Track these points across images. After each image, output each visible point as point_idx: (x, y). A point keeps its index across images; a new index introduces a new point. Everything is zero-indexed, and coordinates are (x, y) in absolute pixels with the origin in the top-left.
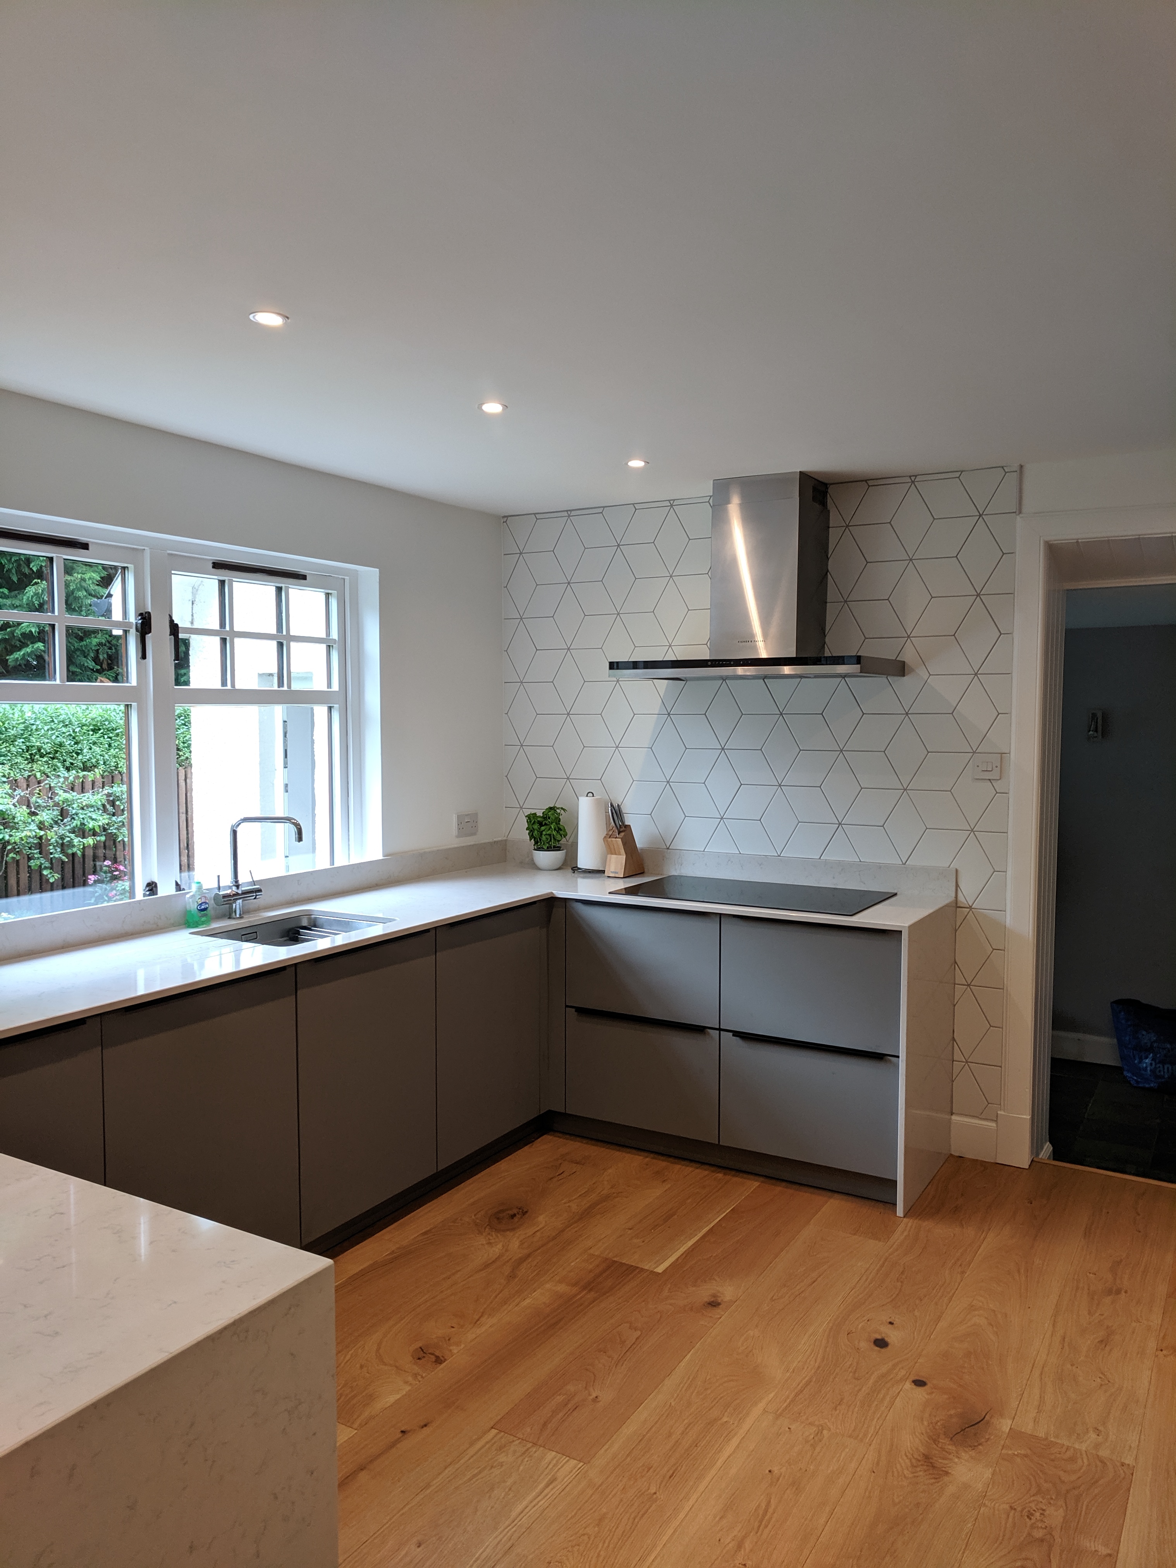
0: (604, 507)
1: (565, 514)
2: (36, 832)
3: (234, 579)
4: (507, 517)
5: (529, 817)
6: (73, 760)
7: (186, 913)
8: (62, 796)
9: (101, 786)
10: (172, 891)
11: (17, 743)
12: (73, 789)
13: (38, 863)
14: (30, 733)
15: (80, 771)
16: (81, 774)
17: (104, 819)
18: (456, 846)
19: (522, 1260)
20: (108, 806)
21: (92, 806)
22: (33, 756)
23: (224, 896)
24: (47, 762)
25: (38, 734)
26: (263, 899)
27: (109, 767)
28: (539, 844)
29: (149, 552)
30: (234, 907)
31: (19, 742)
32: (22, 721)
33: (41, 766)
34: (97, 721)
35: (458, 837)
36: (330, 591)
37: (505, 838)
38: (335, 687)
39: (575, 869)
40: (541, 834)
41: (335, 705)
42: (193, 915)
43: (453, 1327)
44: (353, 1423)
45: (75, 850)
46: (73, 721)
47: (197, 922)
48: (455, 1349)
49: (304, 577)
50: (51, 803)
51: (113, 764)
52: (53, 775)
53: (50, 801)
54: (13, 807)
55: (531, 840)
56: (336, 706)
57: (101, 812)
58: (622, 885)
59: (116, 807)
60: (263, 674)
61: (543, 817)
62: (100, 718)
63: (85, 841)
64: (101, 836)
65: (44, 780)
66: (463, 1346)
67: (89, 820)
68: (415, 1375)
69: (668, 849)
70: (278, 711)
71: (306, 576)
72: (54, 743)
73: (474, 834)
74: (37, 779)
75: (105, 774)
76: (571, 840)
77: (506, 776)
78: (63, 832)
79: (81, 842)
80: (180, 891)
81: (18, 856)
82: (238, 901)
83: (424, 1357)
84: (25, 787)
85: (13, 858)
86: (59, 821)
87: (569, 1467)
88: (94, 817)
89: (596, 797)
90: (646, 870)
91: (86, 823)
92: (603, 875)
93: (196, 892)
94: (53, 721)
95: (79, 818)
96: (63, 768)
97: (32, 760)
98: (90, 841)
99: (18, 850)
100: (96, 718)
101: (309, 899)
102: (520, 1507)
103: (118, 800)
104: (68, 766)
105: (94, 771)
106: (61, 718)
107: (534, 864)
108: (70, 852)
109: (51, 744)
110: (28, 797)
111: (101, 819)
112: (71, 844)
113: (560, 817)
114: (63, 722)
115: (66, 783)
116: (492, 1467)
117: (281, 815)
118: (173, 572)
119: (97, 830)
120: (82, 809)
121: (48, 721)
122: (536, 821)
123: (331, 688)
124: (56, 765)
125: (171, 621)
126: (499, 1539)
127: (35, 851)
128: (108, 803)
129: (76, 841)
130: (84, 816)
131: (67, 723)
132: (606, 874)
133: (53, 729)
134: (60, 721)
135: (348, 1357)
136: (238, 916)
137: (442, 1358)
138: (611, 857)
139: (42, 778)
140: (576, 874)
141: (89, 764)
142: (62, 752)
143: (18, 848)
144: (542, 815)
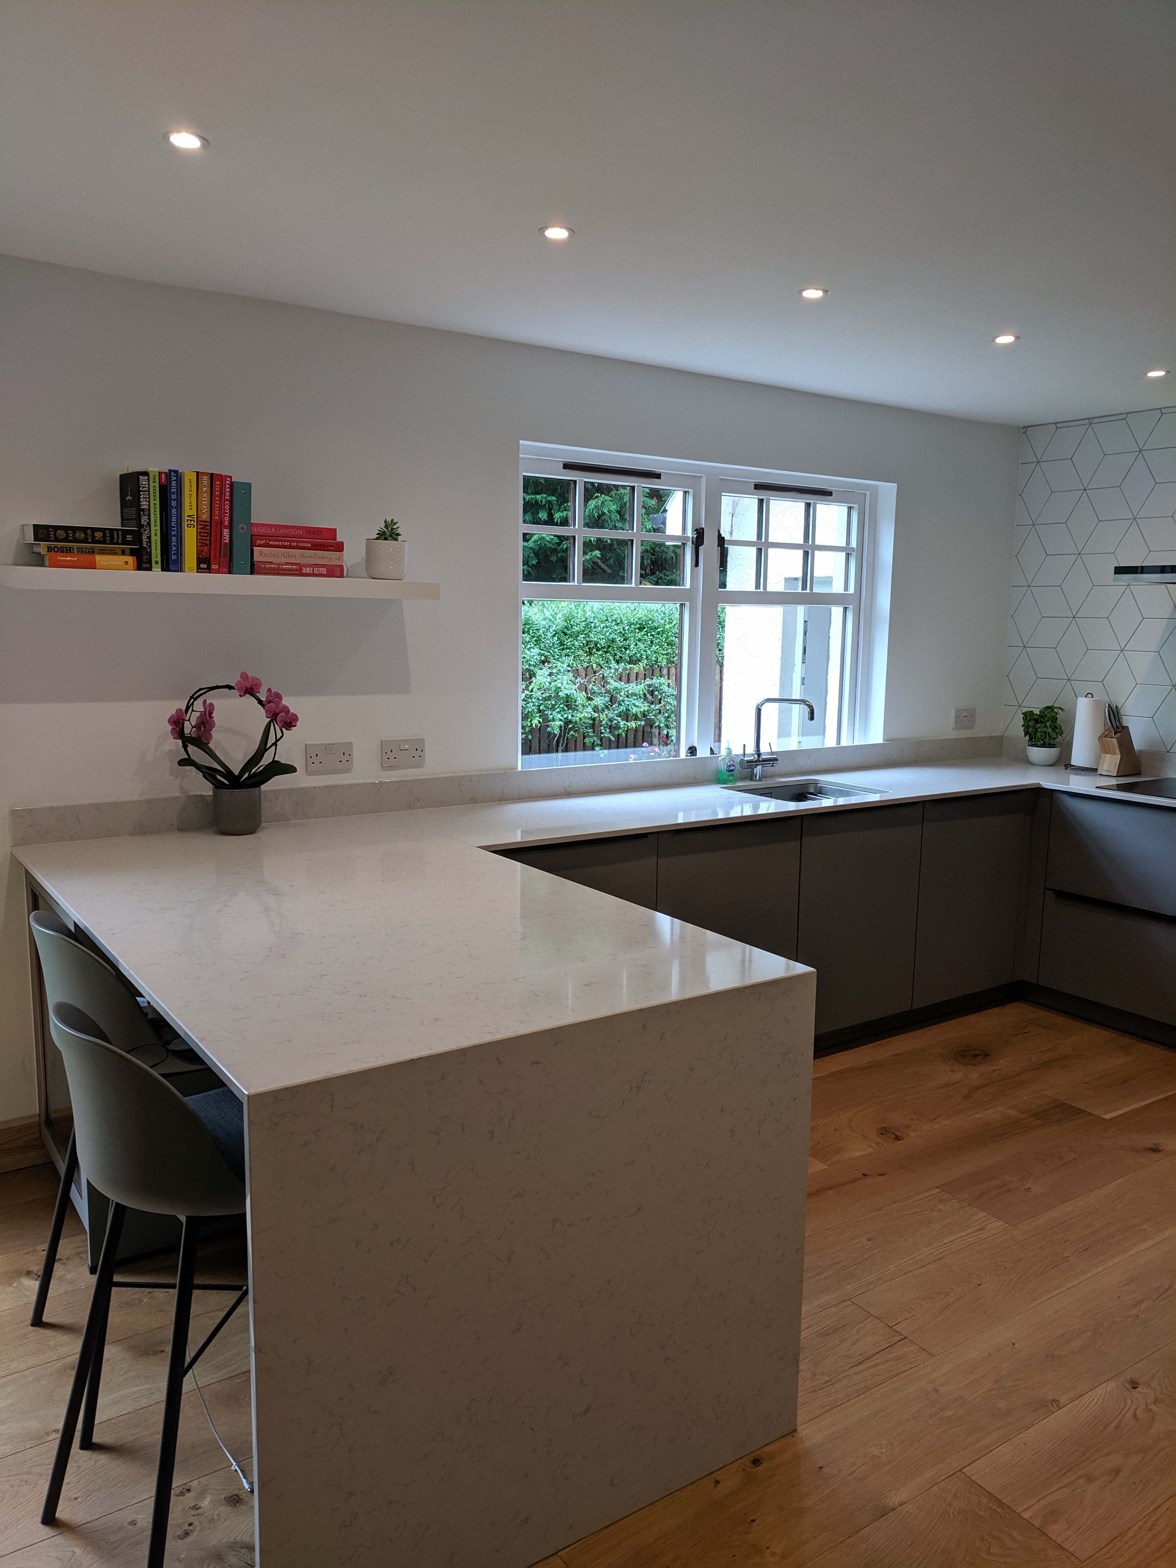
0: (1128, 413)
1: (1087, 422)
2: (591, 714)
3: (771, 498)
4: (1027, 427)
5: (1025, 714)
6: (622, 654)
7: (718, 771)
8: (613, 684)
9: (643, 678)
10: (708, 754)
11: (579, 638)
12: (620, 679)
13: (592, 740)
14: (589, 630)
15: (627, 664)
16: (628, 666)
17: (644, 706)
18: (952, 737)
19: (978, 1088)
20: (648, 696)
21: (636, 695)
22: (591, 650)
23: (748, 762)
24: (602, 655)
25: (596, 631)
26: (779, 767)
27: (650, 662)
28: (1033, 740)
29: (705, 477)
30: (755, 772)
31: (581, 638)
32: (584, 619)
33: (597, 658)
34: (643, 621)
35: (954, 729)
36: (852, 505)
37: (1002, 734)
38: (851, 590)
39: (1068, 766)
40: (1036, 731)
41: (849, 606)
42: (723, 774)
43: (912, 1120)
44: (826, 1161)
45: (620, 731)
46: (623, 620)
47: (726, 780)
48: (912, 1134)
49: (830, 494)
50: (603, 690)
51: (653, 658)
52: (606, 666)
53: (602, 689)
54: (575, 692)
55: (1025, 736)
56: (851, 607)
57: (642, 700)
58: (1113, 782)
59: (654, 696)
60: (790, 578)
61: (1040, 715)
62: (645, 617)
63: (629, 724)
64: (642, 721)
65: (599, 671)
66: (919, 1133)
67: (633, 707)
68: (877, 1144)
69: (1168, 752)
70: (801, 610)
71: (832, 492)
72: (608, 639)
73: (971, 728)
74: (593, 669)
75: (647, 667)
76: (1067, 739)
77: (1008, 676)
78: (612, 716)
79: (625, 725)
80: (714, 754)
81: (576, 734)
82: (759, 766)
83: (886, 1134)
84: (584, 675)
85: (572, 735)
86: (609, 706)
87: (996, 1225)
88: (637, 704)
89: (1096, 698)
90: (1143, 772)
91: (631, 709)
92: (1096, 773)
93: (726, 755)
94: (607, 620)
95: (625, 704)
96: (614, 661)
97: (590, 654)
98: (633, 724)
99: (576, 729)
100: (642, 617)
101: (816, 772)
102: (951, 1238)
103: (657, 691)
104: (618, 659)
105: (639, 665)
106: (614, 617)
107: (1028, 760)
108: (616, 733)
109: (605, 640)
110: (586, 685)
111: (642, 706)
112: (617, 727)
113: (1058, 716)
114: (615, 621)
115: (616, 674)
116: (932, 1210)
117: (798, 698)
118: (723, 494)
119: (639, 715)
120: (628, 696)
121: (604, 620)
122: (1032, 718)
123: (847, 591)
124: (608, 658)
125: (720, 535)
126: (931, 1251)
127: (590, 731)
128: (648, 693)
129: (622, 724)
130: (629, 703)
131: (619, 622)
132: (1099, 772)
133: (607, 627)
134: (613, 620)
135: (825, 1122)
136: (758, 779)
137: (901, 1138)
138: (1105, 756)
139: (597, 669)
140: (1069, 771)
141: (634, 658)
142: (613, 647)
143: (577, 727)
144: (1039, 713)
